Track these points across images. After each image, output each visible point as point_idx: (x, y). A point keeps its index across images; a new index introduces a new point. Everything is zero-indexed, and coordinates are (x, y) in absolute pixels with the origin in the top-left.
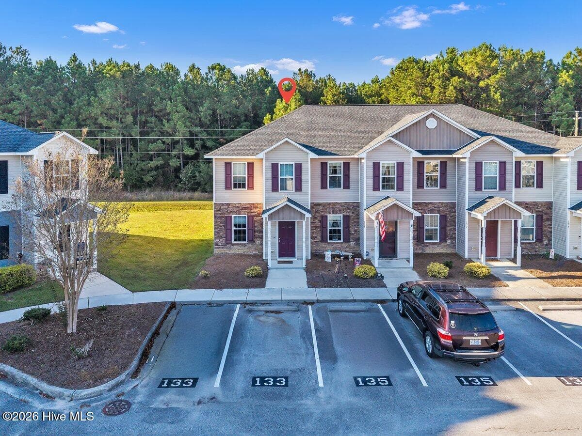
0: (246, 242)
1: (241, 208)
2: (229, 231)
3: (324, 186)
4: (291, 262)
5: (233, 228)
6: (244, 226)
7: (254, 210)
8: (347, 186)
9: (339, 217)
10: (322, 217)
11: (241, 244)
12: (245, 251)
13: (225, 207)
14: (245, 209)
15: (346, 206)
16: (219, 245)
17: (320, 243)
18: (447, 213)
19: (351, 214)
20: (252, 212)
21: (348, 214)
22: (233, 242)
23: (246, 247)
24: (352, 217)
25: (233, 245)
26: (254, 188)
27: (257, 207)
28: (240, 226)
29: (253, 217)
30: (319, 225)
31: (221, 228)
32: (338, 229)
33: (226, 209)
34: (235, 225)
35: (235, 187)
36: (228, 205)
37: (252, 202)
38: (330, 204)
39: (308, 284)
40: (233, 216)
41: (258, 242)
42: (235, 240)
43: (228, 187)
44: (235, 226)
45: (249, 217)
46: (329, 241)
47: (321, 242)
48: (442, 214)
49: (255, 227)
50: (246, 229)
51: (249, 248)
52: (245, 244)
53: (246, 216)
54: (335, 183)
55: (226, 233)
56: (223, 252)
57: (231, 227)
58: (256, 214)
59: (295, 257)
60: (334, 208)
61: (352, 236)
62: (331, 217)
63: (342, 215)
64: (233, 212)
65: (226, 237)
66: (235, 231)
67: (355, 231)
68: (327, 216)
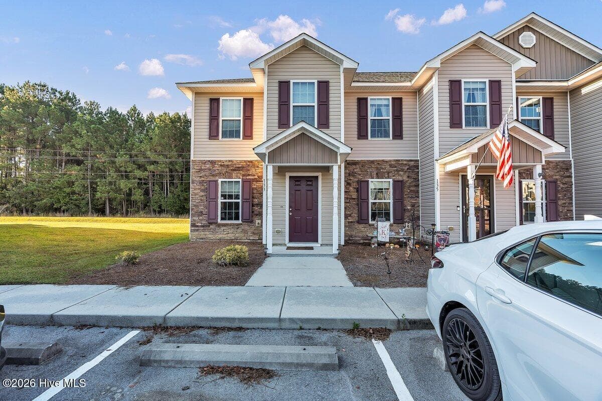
0: (240, 222)
1: (232, 168)
2: (213, 203)
3: (362, 134)
4: (312, 248)
5: (220, 200)
6: (237, 197)
7: (252, 171)
8: (398, 135)
9: (387, 183)
10: (360, 182)
11: (231, 225)
12: (237, 235)
13: (208, 166)
14: (238, 169)
15: (397, 165)
16: (197, 226)
17: (356, 225)
18: (557, 177)
19: (405, 178)
20: (249, 175)
21: (400, 178)
22: (219, 221)
23: (239, 230)
24: (408, 184)
25: (219, 225)
26: (254, 136)
27: (258, 167)
28: (230, 197)
29: (250, 182)
30: (354, 195)
31: (201, 200)
32: (385, 203)
33: (210, 169)
34: (222, 196)
35: (224, 135)
36: (213, 163)
37: (249, 159)
38: (373, 162)
39: (351, 279)
40: (220, 180)
41: (258, 221)
42: (222, 219)
43: (213, 135)
44: (224, 196)
45: (243, 182)
46: (371, 222)
47: (358, 222)
48: (549, 179)
49: (253, 197)
50: (240, 201)
51: (245, 232)
52: (238, 225)
53: (240, 180)
54: (380, 129)
55: (208, 207)
56: (204, 236)
57: (216, 198)
58: (256, 177)
59: (317, 241)
60: (379, 168)
61: (407, 214)
62: (374, 184)
63: (391, 180)
64: (220, 174)
65: (209, 214)
66: (224, 204)
67: (413, 206)
68: (368, 182)
